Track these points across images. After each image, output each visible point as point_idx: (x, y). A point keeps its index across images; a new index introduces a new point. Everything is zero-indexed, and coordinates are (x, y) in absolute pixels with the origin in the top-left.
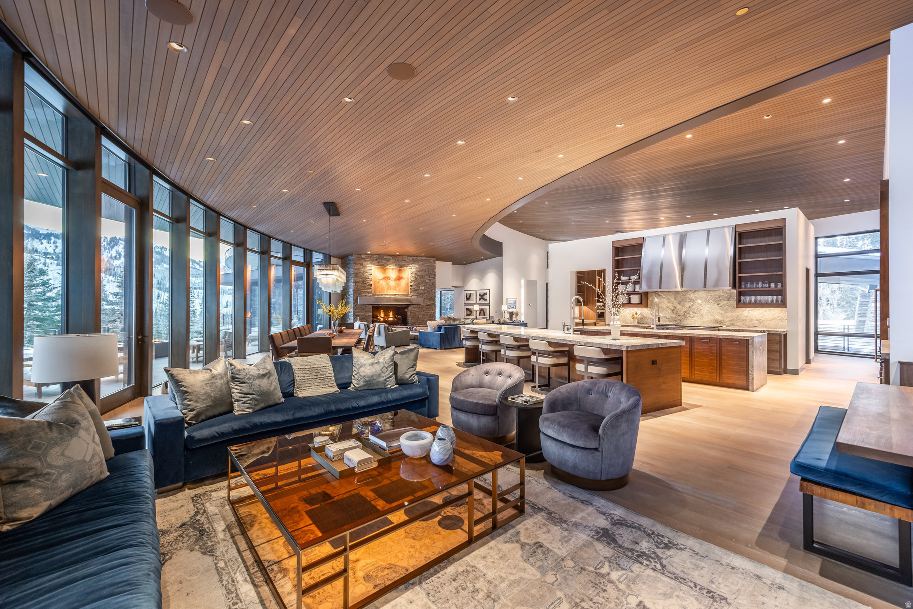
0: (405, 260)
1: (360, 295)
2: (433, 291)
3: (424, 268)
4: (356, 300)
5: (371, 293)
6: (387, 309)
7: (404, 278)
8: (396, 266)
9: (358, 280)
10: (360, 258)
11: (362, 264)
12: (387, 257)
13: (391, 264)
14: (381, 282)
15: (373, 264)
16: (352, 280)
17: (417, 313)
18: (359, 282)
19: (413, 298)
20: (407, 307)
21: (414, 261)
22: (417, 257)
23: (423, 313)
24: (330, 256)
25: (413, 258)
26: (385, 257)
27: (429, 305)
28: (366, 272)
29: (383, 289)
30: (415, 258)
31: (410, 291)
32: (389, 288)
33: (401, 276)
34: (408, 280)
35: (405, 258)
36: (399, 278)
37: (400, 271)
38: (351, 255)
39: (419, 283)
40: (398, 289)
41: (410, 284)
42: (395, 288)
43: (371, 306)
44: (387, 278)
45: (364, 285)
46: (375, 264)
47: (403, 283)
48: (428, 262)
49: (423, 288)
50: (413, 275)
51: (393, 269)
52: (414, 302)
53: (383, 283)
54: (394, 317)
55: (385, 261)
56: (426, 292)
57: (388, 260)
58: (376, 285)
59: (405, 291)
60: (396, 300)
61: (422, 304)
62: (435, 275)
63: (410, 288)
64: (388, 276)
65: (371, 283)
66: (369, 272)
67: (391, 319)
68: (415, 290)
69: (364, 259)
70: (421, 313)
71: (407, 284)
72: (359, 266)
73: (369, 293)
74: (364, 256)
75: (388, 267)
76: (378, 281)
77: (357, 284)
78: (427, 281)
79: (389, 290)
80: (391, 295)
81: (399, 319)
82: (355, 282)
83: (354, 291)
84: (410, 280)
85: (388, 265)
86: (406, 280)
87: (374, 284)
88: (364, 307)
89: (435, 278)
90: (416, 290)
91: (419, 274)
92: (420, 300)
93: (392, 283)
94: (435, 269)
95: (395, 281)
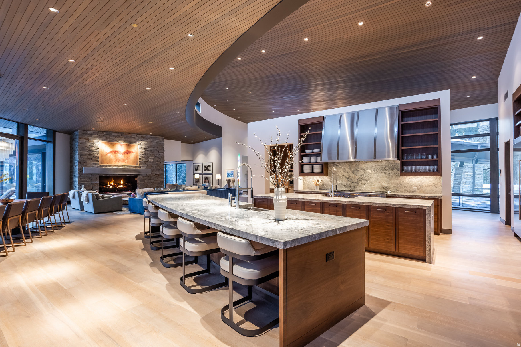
0: (134, 138)
1: (86, 166)
2: (162, 163)
3: (153, 144)
4: (81, 171)
5: (98, 164)
6: (117, 178)
7: (133, 152)
8: (125, 142)
9: (83, 152)
10: (86, 134)
11: (88, 139)
12: (116, 134)
13: (119, 140)
14: (109, 155)
15: (100, 140)
16: (77, 153)
17: (146, 181)
18: (85, 155)
19: (142, 168)
20: (136, 176)
21: (143, 139)
22: (146, 135)
23: (152, 181)
24: (54, 132)
25: (142, 136)
26: (113, 134)
27: (158, 175)
28: (92, 146)
29: (111, 161)
30: (144, 136)
31: (139, 163)
32: (118, 160)
33: (130, 150)
34: (137, 153)
35: (134, 135)
36: (128, 152)
37: (129, 146)
38: (77, 131)
39: (148, 157)
40: (126, 161)
41: (139, 157)
42: (124, 160)
43: (98, 176)
44: (115, 152)
45: (91, 157)
46: (102, 140)
47: (132, 156)
48: (157, 139)
49: (152, 161)
50: (143, 150)
51: (121, 145)
52: (143, 172)
53: (111, 156)
54: (124, 185)
55: (114, 138)
56: (155, 164)
57: (117, 137)
58: (104, 157)
59: (134, 163)
60: (124, 170)
61: (151, 173)
62: (164, 150)
63: (139, 160)
64: (116, 150)
65: (98, 155)
66: (96, 146)
67: (122, 186)
68: (144, 162)
69: (91, 135)
70: (150, 181)
71: (137, 157)
72: (85, 140)
73: (96, 164)
74: (89, 132)
75: (117, 143)
76: (105, 154)
77: (82, 156)
78: (156, 155)
79: (117, 162)
80: (119, 166)
81: (129, 186)
82: (80, 155)
83: (79, 162)
84: (139, 154)
85: (116, 141)
86: (135, 153)
87: (102, 156)
88: (90, 176)
89: (164, 153)
90: (145, 162)
91: (148, 149)
92: (149, 170)
93: (120, 156)
94: (164, 146)
95: (124, 155)
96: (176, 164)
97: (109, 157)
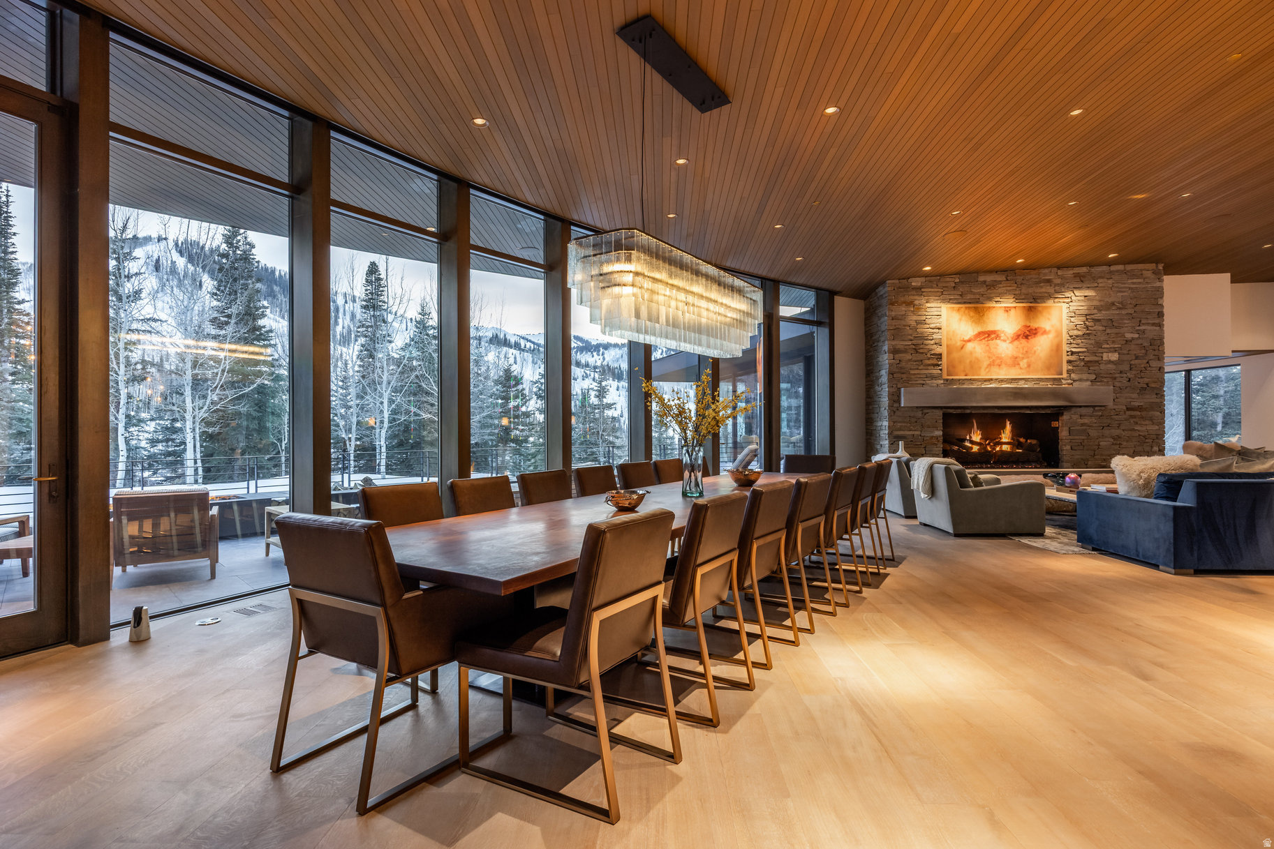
0: (1049, 281)
1: (908, 382)
2: (1154, 364)
3: (1116, 297)
4: (895, 398)
5: (939, 377)
6: (991, 419)
7: (1045, 332)
8: (1018, 298)
9: (900, 344)
10: (907, 289)
11: (911, 303)
12: (989, 278)
13: (1001, 295)
14: (970, 346)
15: (944, 301)
16: (886, 348)
17: (1093, 433)
18: (905, 351)
19: (1080, 387)
20: (1057, 412)
21: (1080, 281)
22: (1091, 265)
23: (1116, 432)
24: (832, 293)
25: (1076, 270)
26: (981, 278)
27: (1140, 408)
28: (924, 323)
29: (974, 365)
30: (1084, 269)
31: (1065, 367)
32: (996, 362)
33: (1034, 325)
34: (1059, 334)
35: (1048, 274)
36: (1028, 333)
37: (1031, 311)
38: (882, 283)
39: (1099, 345)
40: (1023, 363)
41: (1065, 348)
42: (1015, 361)
43: (939, 413)
44: (989, 335)
45: (920, 357)
46: (950, 301)
47: (1042, 345)
48: (1134, 276)
49: (1114, 357)
50: (1078, 321)
51: (1007, 310)
52: (1081, 399)
53: (976, 349)
54: (1015, 443)
55: (982, 290)
56: (1126, 367)
57: (992, 286)
58: (955, 355)
59: (1048, 368)
60: (1018, 393)
61: (1111, 404)
62: (1161, 315)
63: (1065, 358)
64: (990, 328)
65: (938, 350)
66: (933, 322)
67: (1005, 448)
68: (1085, 363)
69: (918, 290)
70: (1106, 432)
71: (1058, 348)
72: (903, 308)
73: (933, 377)
74: (916, 282)
75: (994, 304)
76: (959, 344)
77: (897, 356)
78: (1129, 336)
79: (995, 369)
80: (1002, 381)
81: (1030, 448)
82: (894, 351)
83: (891, 373)
84: (1065, 337)
85: (990, 299)
86: (1051, 336)
87: (949, 353)
88: (919, 414)
89: (1160, 325)
90: (1088, 364)
91: (1096, 317)
92: (1105, 393)
93: (1005, 348)
94: (1162, 297)
95: (1016, 343)
96: (1188, 372)
97: (971, 353)
